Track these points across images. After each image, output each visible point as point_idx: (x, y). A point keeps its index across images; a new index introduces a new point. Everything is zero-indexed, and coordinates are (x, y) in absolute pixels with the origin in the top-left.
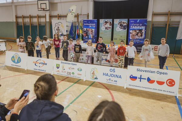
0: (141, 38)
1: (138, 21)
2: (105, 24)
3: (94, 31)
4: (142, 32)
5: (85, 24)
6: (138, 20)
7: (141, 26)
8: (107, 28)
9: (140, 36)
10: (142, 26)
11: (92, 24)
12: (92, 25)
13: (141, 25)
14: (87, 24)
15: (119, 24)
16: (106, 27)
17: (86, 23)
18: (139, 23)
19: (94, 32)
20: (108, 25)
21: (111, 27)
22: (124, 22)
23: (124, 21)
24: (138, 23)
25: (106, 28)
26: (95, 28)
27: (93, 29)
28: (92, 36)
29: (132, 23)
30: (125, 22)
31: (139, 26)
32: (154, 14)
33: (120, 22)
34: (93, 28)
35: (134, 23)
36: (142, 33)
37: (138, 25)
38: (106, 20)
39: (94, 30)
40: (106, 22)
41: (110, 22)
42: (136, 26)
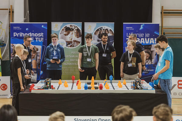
0: (150, 63)
1: (142, 28)
2: (66, 33)
3: (39, 51)
4: (152, 49)
5: (15, 34)
6: (142, 25)
7: (147, 38)
8: (71, 42)
9: (148, 59)
10: (150, 38)
11: (35, 35)
12: (35, 37)
13: (147, 35)
14: (21, 34)
15: (95, 33)
16: (69, 40)
17: (18, 31)
18: (143, 32)
19: (40, 54)
20: (72, 36)
21: (80, 39)
22: (107, 29)
23: (106, 27)
24: (141, 32)
25: (68, 43)
26: (44, 43)
27: (37, 47)
28: (36, 63)
29: (130, 31)
30: (109, 29)
31: (144, 37)
32: (165, 13)
33: (98, 30)
34: (38, 44)
35: (134, 32)
36: (152, 52)
37: (141, 35)
38: (68, 25)
39: (39, 47)
40: (68, 30)
41: (78, 30)
42: (138, 37)
